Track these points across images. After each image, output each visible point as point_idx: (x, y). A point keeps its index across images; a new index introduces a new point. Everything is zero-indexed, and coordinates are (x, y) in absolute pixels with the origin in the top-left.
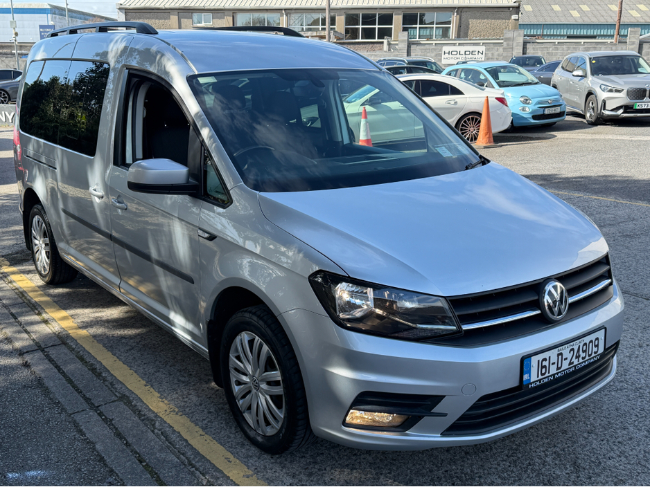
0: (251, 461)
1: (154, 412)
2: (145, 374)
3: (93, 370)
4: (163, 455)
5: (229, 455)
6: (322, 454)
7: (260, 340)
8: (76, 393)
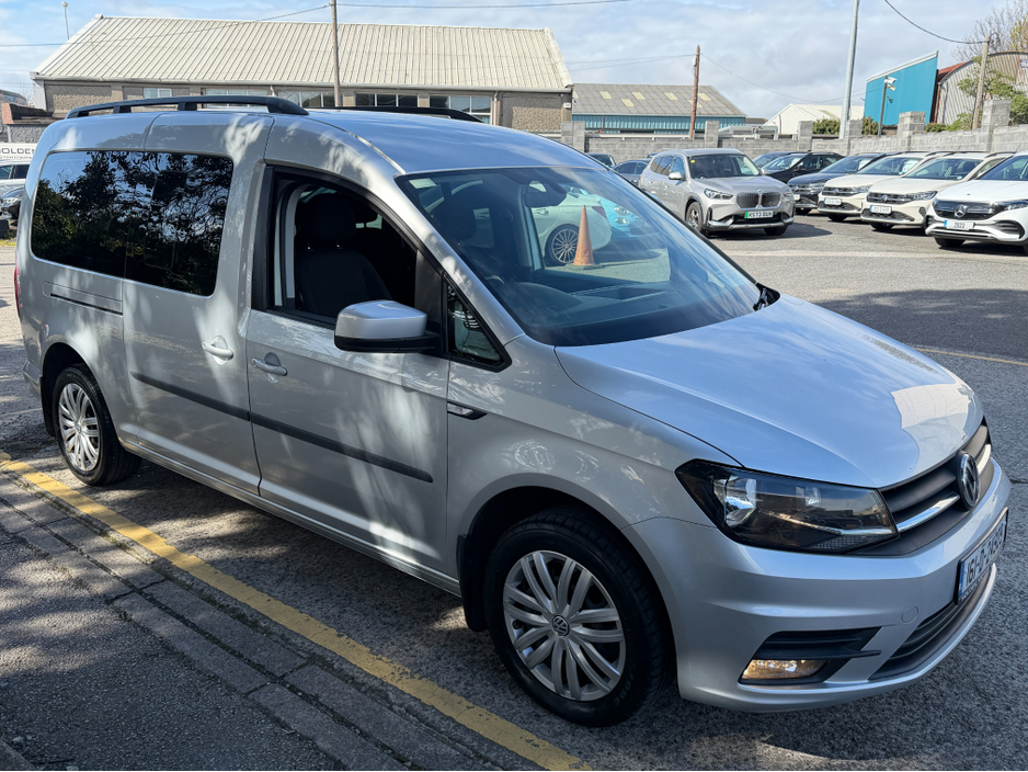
0: (565, 741)
1: (376, 678)
2: (328, 618)
3: (241, 618)
4: (430, 747)
5: (530, 736)
6: (655, 717)
7: (575, 563)
8: (234, 659)
